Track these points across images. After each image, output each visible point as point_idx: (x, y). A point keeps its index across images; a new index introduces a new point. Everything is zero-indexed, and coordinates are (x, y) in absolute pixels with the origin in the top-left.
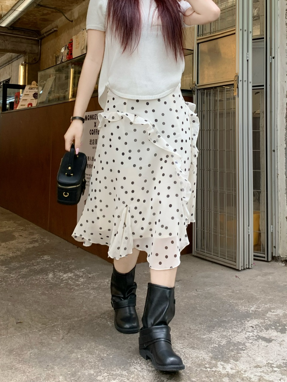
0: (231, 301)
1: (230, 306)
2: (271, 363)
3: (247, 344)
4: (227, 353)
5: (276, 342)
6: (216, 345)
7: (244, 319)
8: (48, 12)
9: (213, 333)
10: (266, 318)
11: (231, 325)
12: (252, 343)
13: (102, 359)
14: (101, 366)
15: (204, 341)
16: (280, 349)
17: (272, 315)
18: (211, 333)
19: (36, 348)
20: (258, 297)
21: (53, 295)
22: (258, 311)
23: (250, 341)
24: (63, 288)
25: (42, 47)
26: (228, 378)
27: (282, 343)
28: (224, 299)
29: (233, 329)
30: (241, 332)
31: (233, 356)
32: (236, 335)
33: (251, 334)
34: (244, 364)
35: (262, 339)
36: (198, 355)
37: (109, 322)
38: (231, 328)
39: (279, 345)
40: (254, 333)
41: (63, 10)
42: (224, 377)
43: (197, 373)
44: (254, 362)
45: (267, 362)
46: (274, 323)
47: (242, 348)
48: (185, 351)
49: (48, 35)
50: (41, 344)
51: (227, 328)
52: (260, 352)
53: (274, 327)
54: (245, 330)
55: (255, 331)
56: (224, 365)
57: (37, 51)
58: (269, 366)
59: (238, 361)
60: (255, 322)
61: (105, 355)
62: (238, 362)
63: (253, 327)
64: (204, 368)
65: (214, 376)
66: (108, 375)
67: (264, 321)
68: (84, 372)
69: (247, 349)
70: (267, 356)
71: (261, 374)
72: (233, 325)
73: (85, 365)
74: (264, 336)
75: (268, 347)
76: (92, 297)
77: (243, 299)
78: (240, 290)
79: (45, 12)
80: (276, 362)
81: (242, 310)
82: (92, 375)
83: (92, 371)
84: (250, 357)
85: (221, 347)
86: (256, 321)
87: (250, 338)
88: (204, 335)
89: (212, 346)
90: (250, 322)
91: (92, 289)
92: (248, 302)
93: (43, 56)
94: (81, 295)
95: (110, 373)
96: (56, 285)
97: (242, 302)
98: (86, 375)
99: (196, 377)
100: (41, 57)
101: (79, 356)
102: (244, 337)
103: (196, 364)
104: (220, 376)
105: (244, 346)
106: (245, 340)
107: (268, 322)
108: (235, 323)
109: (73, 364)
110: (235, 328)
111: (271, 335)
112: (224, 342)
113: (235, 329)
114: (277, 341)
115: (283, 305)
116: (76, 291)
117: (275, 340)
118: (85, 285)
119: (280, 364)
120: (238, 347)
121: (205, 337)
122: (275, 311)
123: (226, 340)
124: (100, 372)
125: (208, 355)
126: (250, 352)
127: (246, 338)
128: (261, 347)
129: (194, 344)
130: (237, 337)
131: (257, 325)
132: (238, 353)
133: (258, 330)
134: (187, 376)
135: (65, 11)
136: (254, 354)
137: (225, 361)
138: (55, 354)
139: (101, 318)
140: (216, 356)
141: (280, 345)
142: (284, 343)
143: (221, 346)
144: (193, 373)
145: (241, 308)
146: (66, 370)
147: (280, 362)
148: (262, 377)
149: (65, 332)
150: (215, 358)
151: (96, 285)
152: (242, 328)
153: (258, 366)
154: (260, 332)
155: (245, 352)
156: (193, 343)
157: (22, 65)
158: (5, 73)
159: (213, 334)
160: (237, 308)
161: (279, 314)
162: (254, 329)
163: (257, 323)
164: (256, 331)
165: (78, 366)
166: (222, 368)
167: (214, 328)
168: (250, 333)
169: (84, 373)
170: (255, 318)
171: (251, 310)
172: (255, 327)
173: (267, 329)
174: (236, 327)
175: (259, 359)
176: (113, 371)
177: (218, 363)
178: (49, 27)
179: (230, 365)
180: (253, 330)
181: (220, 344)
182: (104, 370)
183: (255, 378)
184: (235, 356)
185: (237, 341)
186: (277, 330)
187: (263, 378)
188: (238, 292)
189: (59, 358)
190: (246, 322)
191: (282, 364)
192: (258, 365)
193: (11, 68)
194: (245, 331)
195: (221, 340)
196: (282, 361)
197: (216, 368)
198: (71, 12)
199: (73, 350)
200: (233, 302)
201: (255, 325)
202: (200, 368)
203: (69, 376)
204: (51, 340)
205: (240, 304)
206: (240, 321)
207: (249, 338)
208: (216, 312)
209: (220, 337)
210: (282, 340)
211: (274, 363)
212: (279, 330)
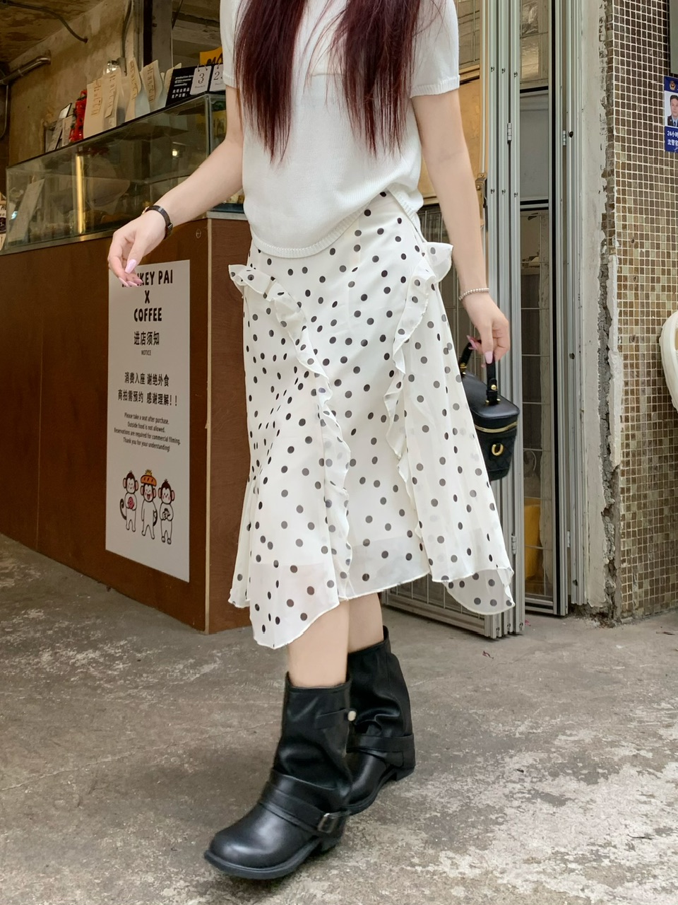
0: (473, 711)
1: (470, 723)
2: (561, 853)
3: (508, 811)
4: (461, 831)
5: (576, 806)
6: (436, 814)
7: (501, 753)
8: (26, 18)
9: (429, 787)
10: (553, 750)
11: (470, 768)
12: (519, 807)
13: (172, 849)
14: (171, 864)
15: (409, 804)
16: (583, 820)
17: (568, 742)
18: (426, 785)
19: (18, 827)
20: (536, 700)
21: (53, 702)
22: (534, 733)
23: (516, 803)
24: (76, 686)
25: (12, 101)
26: (464, 889)
27: (588, 806)
28: (456, 707)
29: (476, 776)
30: (494, 783)
31: (476, 837)
32: (482, 790)
33: (518, 786)
34: (499, 856)
35: (542, 798)
36: (396, 835)
37: (186, 765)
38: (472, 775)
39: (581, 811)
40: (525, 784)
41: (64, 12)
42: (453, 885)
43: (392, 878)
44: (523, 851)
45: (553, 851)
46: (572, 760)
47: (497, 818)
48: (364, 829)
49: (26, 74)
50: (30, 816)
51: (463, 774)
52: (538, 827)
53: (572, 769)
54: (503, 778)
55: (526, 779)
56: (455, 858)
58: (558, 858)
59: (486, 849)
60: (527, 759)
61: (180, 840)
62: (486, 852)
63: (522, 771)
64: (408, 865)
65: (430, 883)
66: (187, 886)
67: (549, 755)
68: (132, 878)
69: (507, 821)
70: (553, 835)
71: (539, 876)
72: (476, 766)
73: (132, 863)
74: (548, 790)
75: (556, 815)
76: (145, 706)
77: (499, 706)
78: (494, 685)
79: (20, 17)
80: (574, 849)
81: (497, 732)
82: (150, 886)
83: (149, 878)
84: (515, 839)
85: (448, 818)
86: (530, 756)
87: (515, 796)
88: (408, 791)
89: (428, 816)
90: (515, 759)
91: (144, 688)
92: (511, 712)
93: (16, 125)
94: (119, 701)
95: (193, 880)
96: (59, 679)
97: (497, 712)
98: (137, 887)
99: (391, 888)
100: (11, 128)
101: (119, 844)
102: (500, 793)
103: (389, 857)
104: (446, 884)
105: (500, 815)
106: (504, 801)
107: (557, 758)
108: (480, 762)
109: (106, 862)
110: (479, 772)
111: (564, 789)
112: (454, 807)
113: (480, 777)
114: (576, 801)
115: (592, 719)
116: (108, 693)
117: (574, 800)
118: (129, 678)
119: (582, 854)
120: (487, 818)
121: (411, 794)
122: (575, 733)
123: (459, 800)
124: (169, 878)
125: (417, 836)
126: (515, 828)
127: (506, 796)
128: (540, 815)
129: (385, 813)
130: (485, 794)
131: (532, 766)
132: (487, 831)
133: (535, 778)
134: (369, 885)
135: (68, 15)
136: (524, 831)
137: (457, 850)
138: (64, 839)
139: (168, 754)
140: (436, 837)
141: (585, 810)
142: (593, 806)
143: (449, 815)
144: (383, 877)
145: (496, 727)
146: (89, 876)
147: (584, 850)
148: (542, 883)
149: (84, 790)
150: (434, 843)
151: (154, 678)
152: (498, 774)
153: (533, 859)
154: (540, 781)
155: (503, 827)
156: (382, 809)
159: (427, 789)
160: (484, 726)
161: (583, 740)
162: (526, 776)
163: (531, 761)
164: (528, 780)
165: (116, 866)
166: (449, 866)
167: (432, 775)
168: (514, 785)
169: (130, 881)
170: (527, 749)
171: (518, 730)
172: (527, 772)
173: (555, 775)
174: (483, 771)
175: (534, 844)
176: (199, 875)
177: (440, 854)
178: (29, 54)
179: (467, 857)
180: (523, 777)
181: (446, 810)
182: (177, 874)
183: (525, 887)
184: (480, 837)
185: (484, 803)
186: (578, 778)
187: (544, 886)
188: (487, 689)
189: (74, 848)
190: (507, 759)
191: (588, 854)
192: (534, 856)
194: (505, 781)
195: (448, 803)
196: (588, 847)
197: (435, 864)
198: (84, 17)
199: (104, 829)
200: (476, 713)
201: (528, 767)
202: (399, 867)
203: (98, 889)
204: (53, 809)
205: (493, 717)
206: (494, 756)
207: (512, 797)
208: (437, 736)
209: (446, 796)
210: (588, 799)
211: (570, 853)
212: (583, 776)
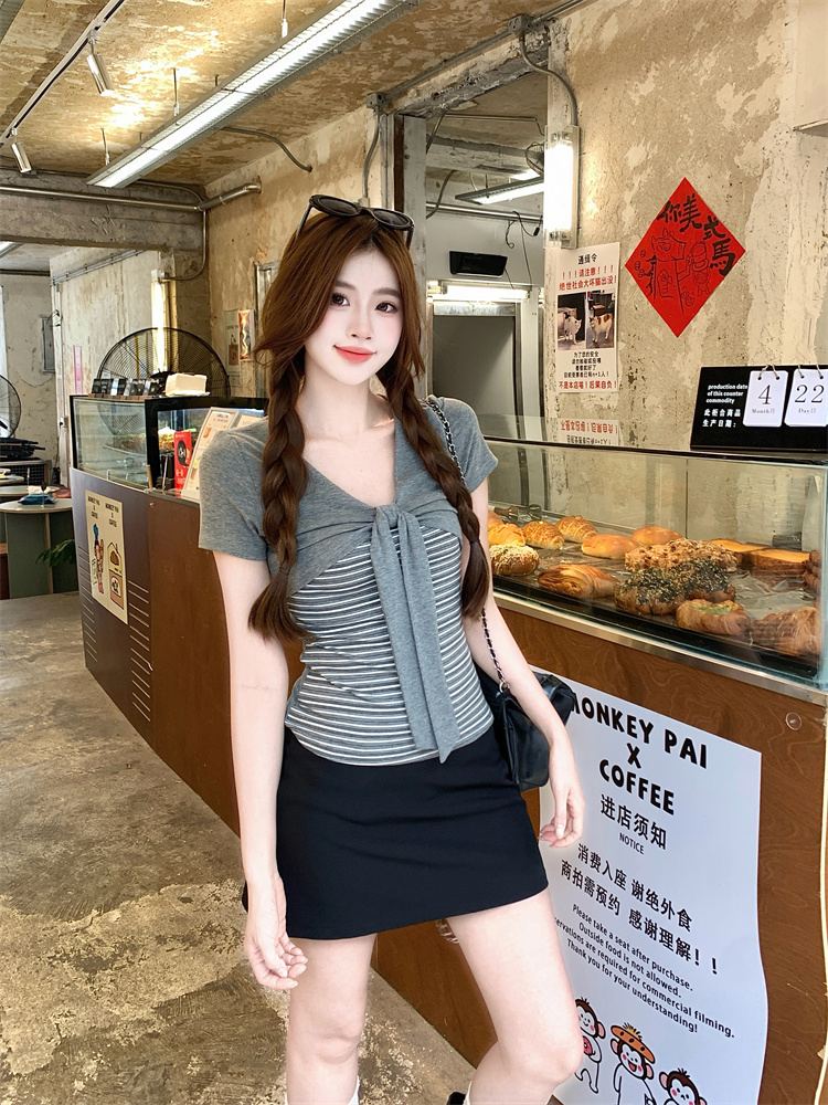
8: (237, 142)
25: (211, 230)
41: (282, 134)
49: (230, 202)
57: (197, 243)
79: (228, 140)
93: (218, 260)
100: (211, 260)
135: (288, 137)
157: (160, 283)
158: (103, 284)
178: (232, 178)
193: (119, 275)
198: (307, 141)
